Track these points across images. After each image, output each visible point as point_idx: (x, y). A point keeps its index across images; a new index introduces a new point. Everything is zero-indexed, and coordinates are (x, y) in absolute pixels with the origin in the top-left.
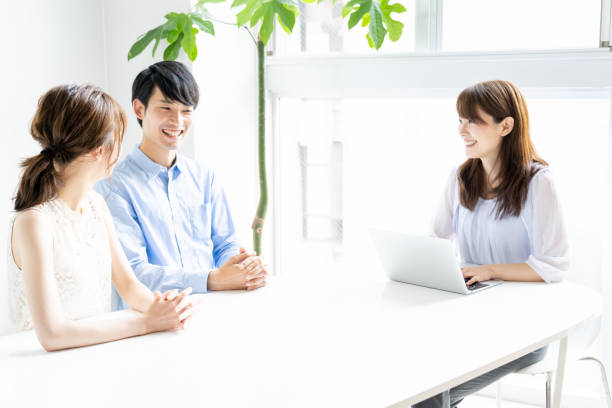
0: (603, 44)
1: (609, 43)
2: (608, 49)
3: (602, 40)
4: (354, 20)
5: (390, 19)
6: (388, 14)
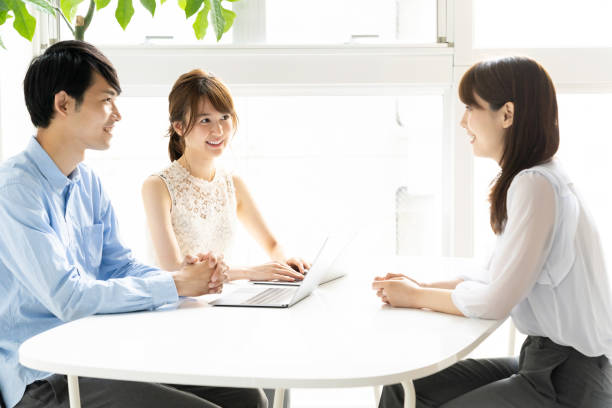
0: (440, 40)
1: (445, 38)
2: (446, 45)
3: (440, 35)
4: (192, 8)
5: (223, 9)
6: (220, 3)
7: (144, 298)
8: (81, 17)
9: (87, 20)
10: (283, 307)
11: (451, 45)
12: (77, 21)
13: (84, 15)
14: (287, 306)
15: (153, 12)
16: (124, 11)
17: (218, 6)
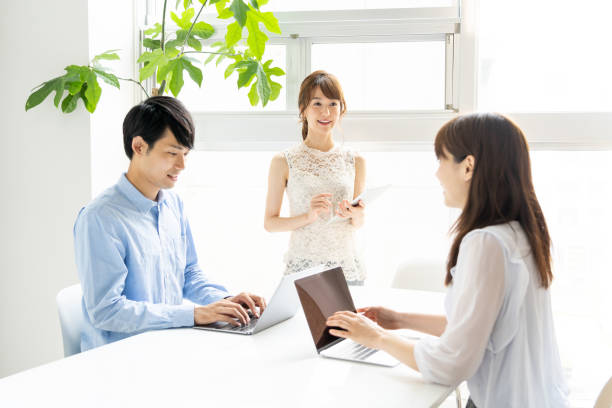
0: (448, 107)
1: (452, 106)
2: (452, 111)
3: (449, 103)
4: (243, 80)
5: (270, 81)
6: (268, 76)
8: (155, 89)
9: (161, 91)
11: (456, 111)
16: (176, 83)
17: (265, 79)
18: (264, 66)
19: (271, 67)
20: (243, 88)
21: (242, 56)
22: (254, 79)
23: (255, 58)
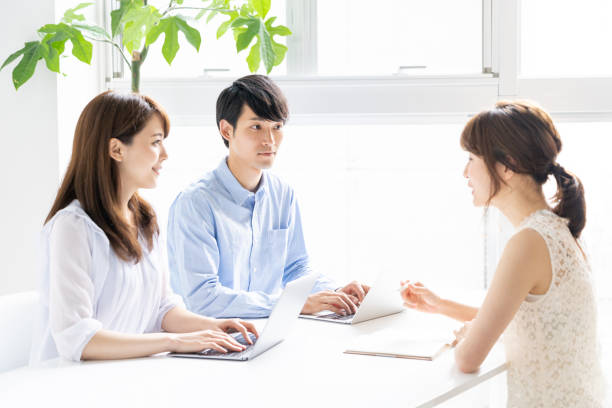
0: (486, 71)
1: (491, 69)
2: (491, 75)
3: (485, 66)
4: (243, 42)
5: (274, 43)
6: (271, 37)
7: (264, 309)
8: (137, 53)
9: (143, 55)
10: (242, 360)
11: (496, 75)
12: (134, 57)
13: (140, 50)
14: (247, 359)
15: (198, 48)
16: (171, 47)
17: (268, 40)
18: (266, 23)
19: (274, 25)
20: (243, 51)
21: (239, 12)
22: (255, 40)
23: (255, 13)
